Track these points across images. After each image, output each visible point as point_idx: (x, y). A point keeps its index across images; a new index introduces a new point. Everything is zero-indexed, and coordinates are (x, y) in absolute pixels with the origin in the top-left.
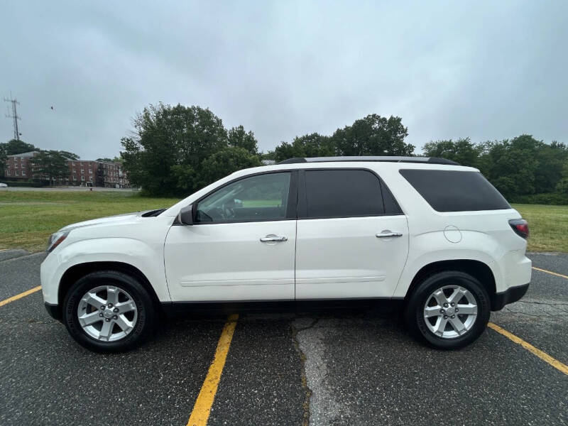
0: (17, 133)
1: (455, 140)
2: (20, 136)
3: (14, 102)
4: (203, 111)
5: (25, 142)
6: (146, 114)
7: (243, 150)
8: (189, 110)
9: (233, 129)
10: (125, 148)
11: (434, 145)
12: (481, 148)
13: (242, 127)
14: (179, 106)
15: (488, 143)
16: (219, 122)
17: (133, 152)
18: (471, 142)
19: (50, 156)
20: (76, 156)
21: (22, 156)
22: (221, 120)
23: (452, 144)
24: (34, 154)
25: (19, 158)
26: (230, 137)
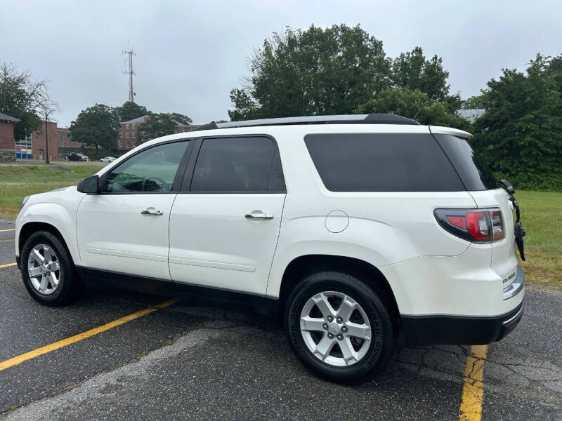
0: (132, 94)
2: (134, 97)
3: (131, 53)
4: (351, 32)
5: (138, 104)
6: (267, 49)
7: (417, 93)
8: (329, 32)
9: (402, 56)
10: (235, 104)
13: (419, 51)
14: (312, 29)
16: (378, 45)
17: (244, 109)
19: (159, 121)
20: (189, 119)
21: (134, 122)
22: (381, 42)
24: (145, 118)
25: (131, 125)
26: (396, 71)
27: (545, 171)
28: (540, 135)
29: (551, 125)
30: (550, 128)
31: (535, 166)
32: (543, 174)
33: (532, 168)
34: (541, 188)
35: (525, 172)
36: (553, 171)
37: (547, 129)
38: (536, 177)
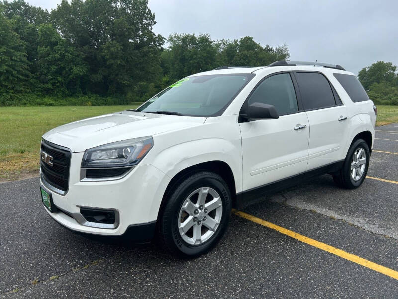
1: (197, 35)
11: (178, 38)
12: (218, 46)
15: (223, 41)
18: (211, 39)
23: (195, 39)
27: (20, 92)
28: (12, 65)
29: (19, 59)
30: (19, 60)
31: (13, 88)
32: (20, 94)
33: (11, 89)
34: (22, 104)
35: (8, 93)
36: (26, 92)
37: (16, 61)
38: (16, 96)
